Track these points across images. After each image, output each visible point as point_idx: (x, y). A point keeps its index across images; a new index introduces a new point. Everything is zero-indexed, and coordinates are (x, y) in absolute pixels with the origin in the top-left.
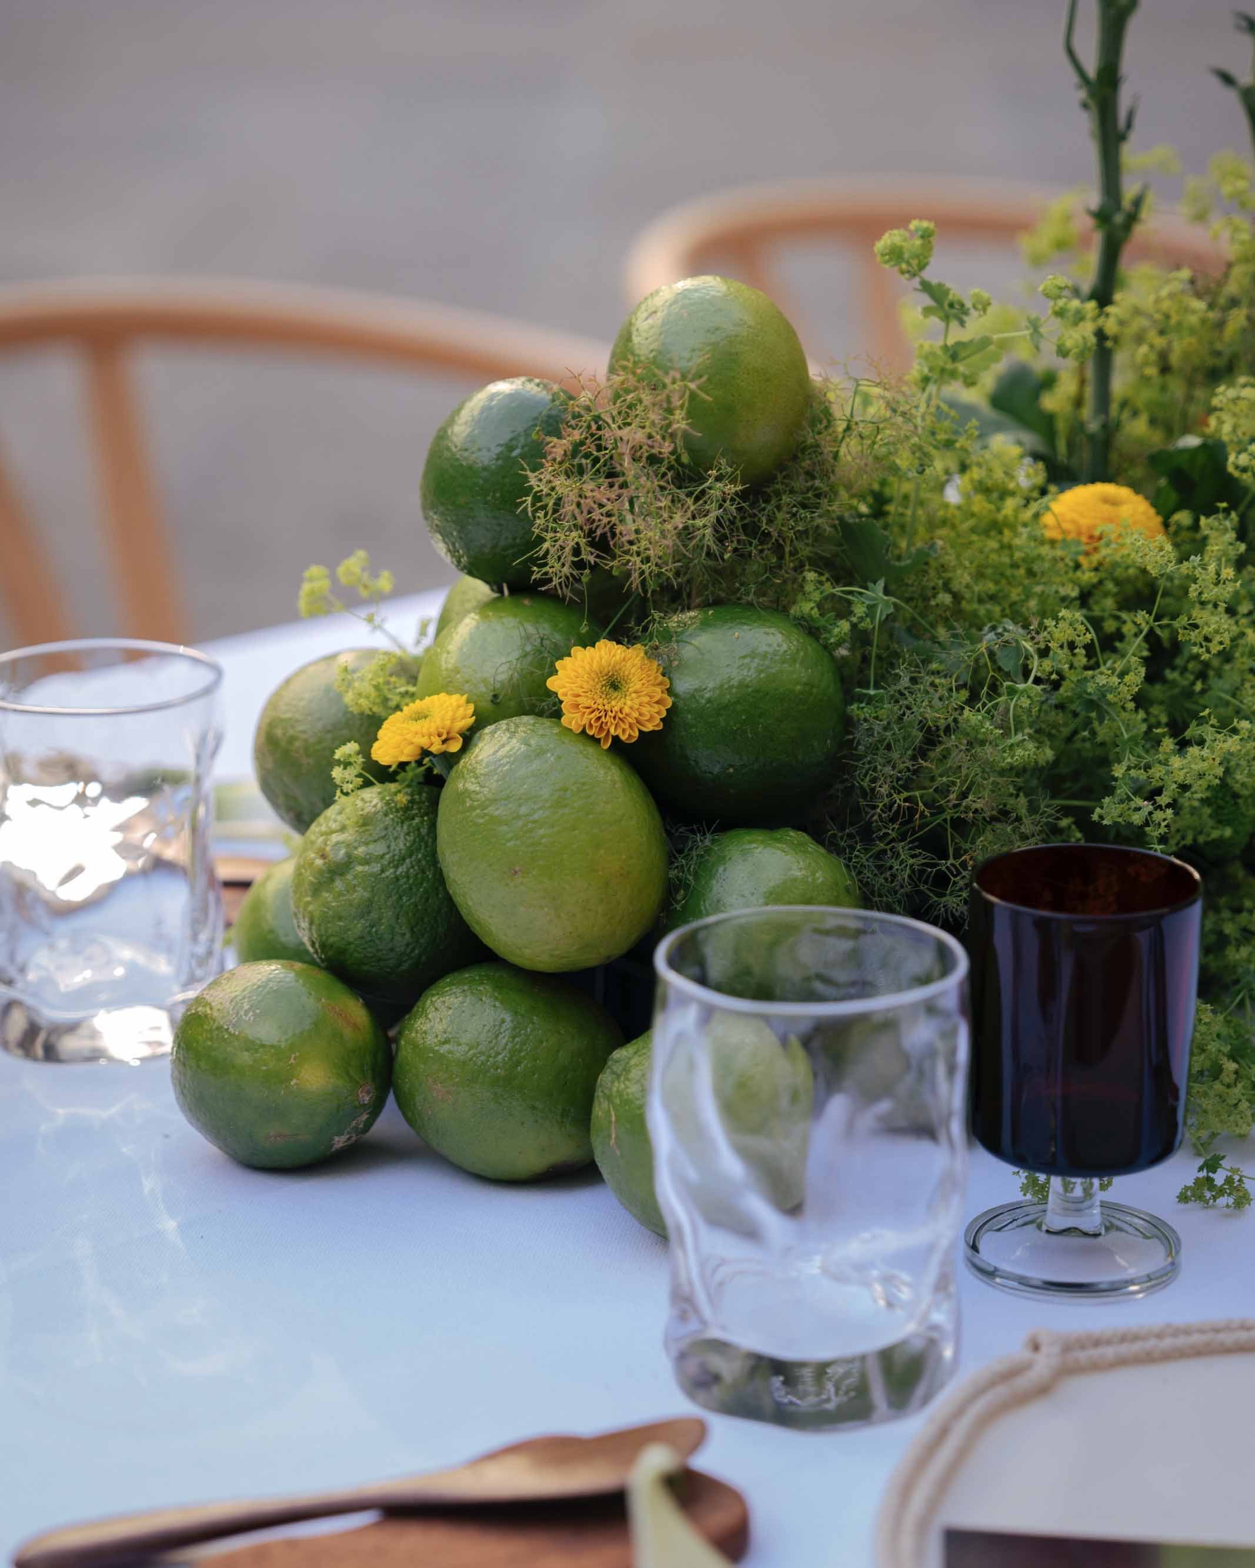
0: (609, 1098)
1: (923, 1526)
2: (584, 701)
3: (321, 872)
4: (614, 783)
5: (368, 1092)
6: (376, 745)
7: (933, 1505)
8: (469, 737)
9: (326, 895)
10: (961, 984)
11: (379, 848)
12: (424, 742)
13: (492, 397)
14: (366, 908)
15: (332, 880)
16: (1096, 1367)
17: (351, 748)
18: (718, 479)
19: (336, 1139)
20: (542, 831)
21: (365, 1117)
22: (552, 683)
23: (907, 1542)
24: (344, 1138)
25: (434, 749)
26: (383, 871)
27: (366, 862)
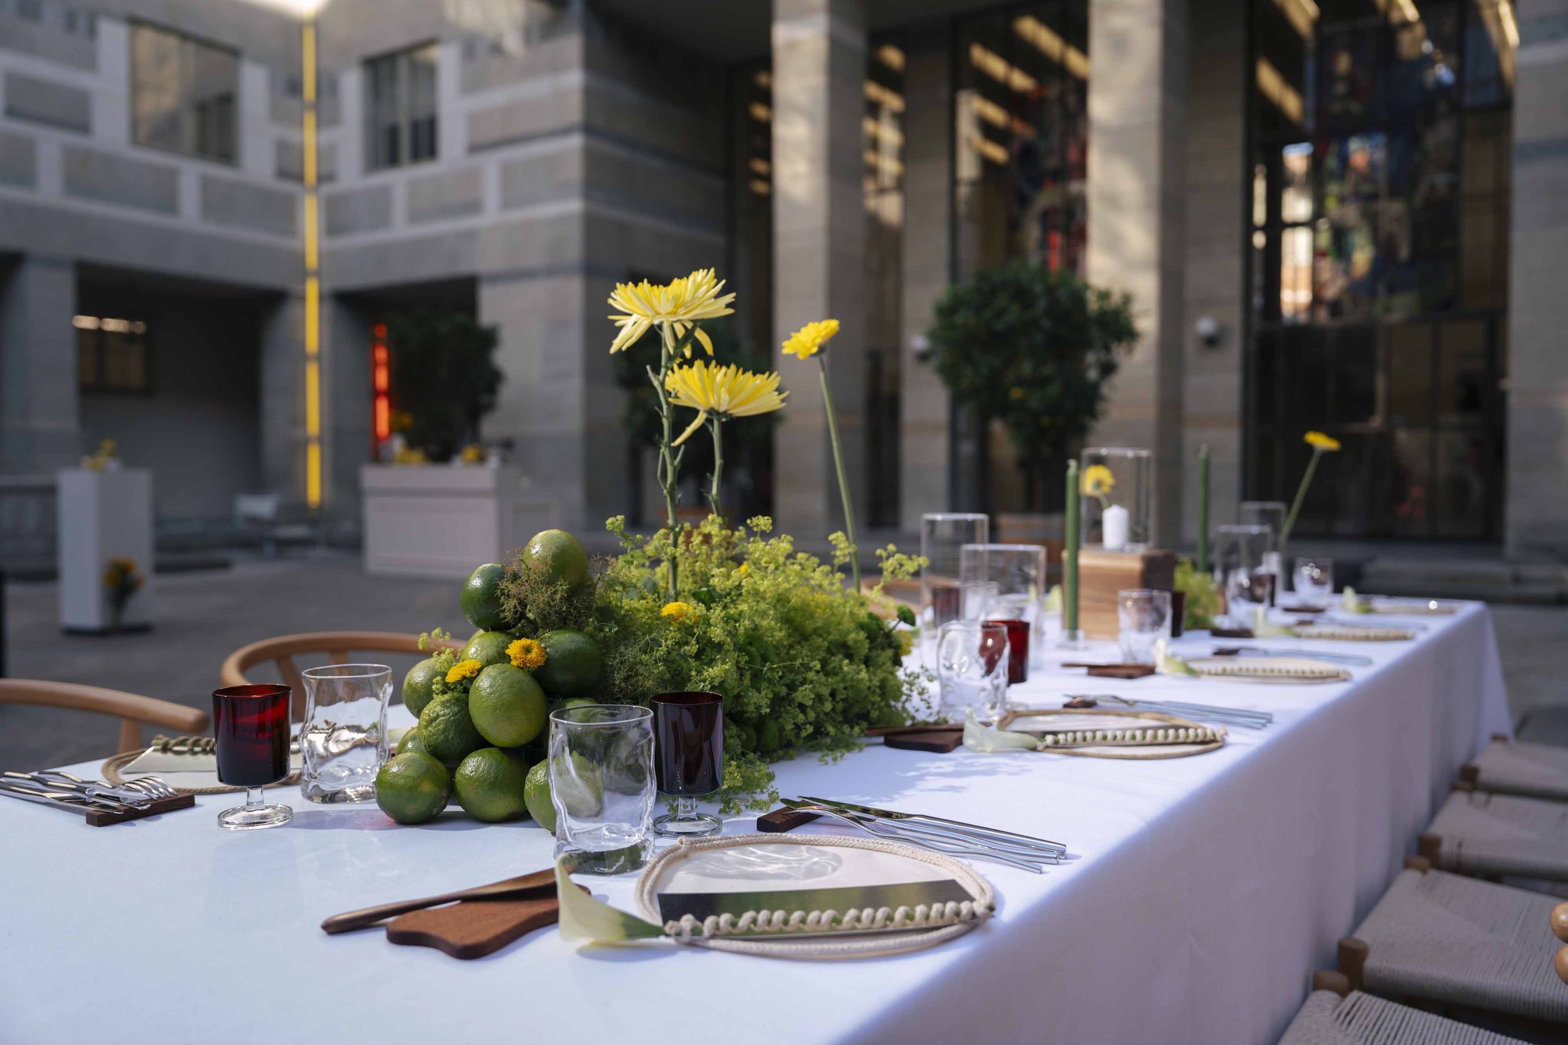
0: (531, 782)
1: (651, 893)
2: (518, 656)
3: (428, 720)
4: (529, 680)
5: (445, 792)
6: (447, 678)
7: (653, 887)
8: (479, 671)
9: (429, 728)
10: (652, 718)
11: (447, 711)
12: (463, 673)
13: (485, 567)
14: (445, 730)
15: (432, 723)
16: (701, 849)
17: (439, 678)
18: (561, 585)
19: (434, 810)
20: (505, 696)
21: (444, 802)
22: (508, 652)
23: (646, 896)
24: (436, 809)
25: (467, 676)
26: (450, 718)
27: (444, 715)
